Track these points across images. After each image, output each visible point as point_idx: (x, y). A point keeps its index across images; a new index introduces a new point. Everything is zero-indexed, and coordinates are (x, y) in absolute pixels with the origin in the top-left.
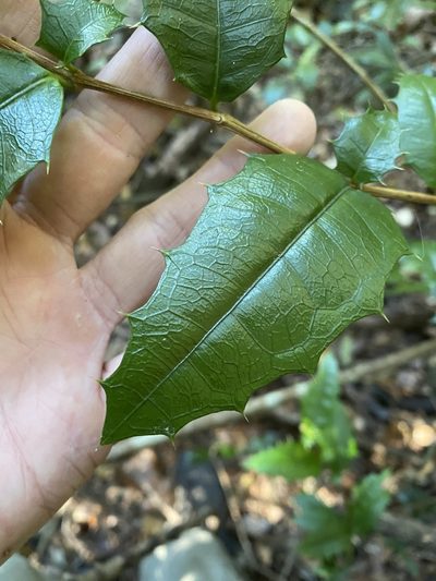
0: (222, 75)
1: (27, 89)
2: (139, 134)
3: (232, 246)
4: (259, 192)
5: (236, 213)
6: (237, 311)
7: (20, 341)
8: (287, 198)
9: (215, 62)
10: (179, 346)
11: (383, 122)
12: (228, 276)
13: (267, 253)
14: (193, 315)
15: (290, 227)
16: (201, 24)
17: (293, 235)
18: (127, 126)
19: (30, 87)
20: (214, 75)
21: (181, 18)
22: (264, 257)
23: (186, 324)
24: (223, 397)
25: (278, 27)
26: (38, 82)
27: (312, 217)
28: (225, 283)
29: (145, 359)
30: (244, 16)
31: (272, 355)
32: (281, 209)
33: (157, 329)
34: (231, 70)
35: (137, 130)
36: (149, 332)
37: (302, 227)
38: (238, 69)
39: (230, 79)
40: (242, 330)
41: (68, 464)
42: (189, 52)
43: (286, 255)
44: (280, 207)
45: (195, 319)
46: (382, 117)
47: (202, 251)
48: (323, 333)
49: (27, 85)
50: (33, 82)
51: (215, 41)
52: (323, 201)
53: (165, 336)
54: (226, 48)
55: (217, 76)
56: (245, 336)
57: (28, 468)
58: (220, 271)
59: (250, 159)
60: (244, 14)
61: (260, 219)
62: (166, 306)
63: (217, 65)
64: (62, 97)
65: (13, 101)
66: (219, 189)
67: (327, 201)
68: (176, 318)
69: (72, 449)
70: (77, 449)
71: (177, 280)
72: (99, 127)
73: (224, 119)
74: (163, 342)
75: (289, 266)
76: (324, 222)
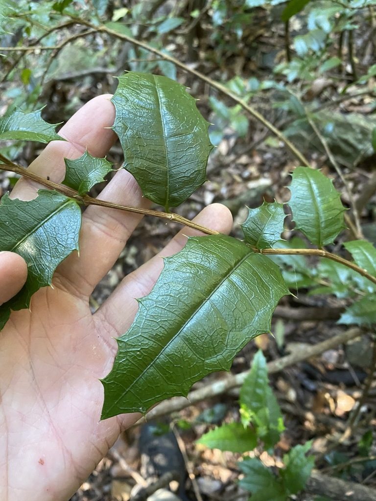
0: (171, 192)
1: (59, 209)
2: (127, 228)
3: (178, 294)
4: (194, 260)
5: (181, 274)
6: (182, 334)
7: (58, 366)
8: (212, 263)
9: (166, 185)
10: (147, 357)
11: (274, 210)
12: (176, 313)
13: (199, 297)
14: (156, 338)
15: (213, 281)
16: (157, 166)
17: (215, 286)
18: (119, 225)
19: (61, 207)
20: (166, 193)
21: (146, 164)
22: (197, 300)
23: (151, 343)
24: (175, 387)
25: (202, 165)
26: (65, 205)
27: (226, 275)
28: (174, 317)
29: (127, 365)
30: (182, 161)
31: (204, 361)
32: (207, 271)
33: (134, 346)
34: (176, 190)
35: (125, 226)
36: (129, 348)
37: (220, 280)
38: (181, 188)
39: (175, 195)
40: (185, 345)
41: (93, 447)
42: (151, 181)
43: (211, 298)
44: (206, 270)
45: (157, 340)
46: (273, 207)
47: (160, 298)
48: (235, 346)
49: (59, 207)
50: (62, 205)
51: (166, 175)
52: (233, 264)
53: (138, 351)
54: (172, 178)
55: (168, 193)
56: (187, 349)
57: (67, 451)
58: (171, 310)
59: (189, 240)
60: (181, 160)
61: (194, 277)
62: (138, 333)
63: (168, 187)
64: (80, 212)
65: (51, 217)
66: (171, 260)
67: (236, 264)
68: (145, 340)
69: (95, 436)
70: (98, 436)
71: (146, 316)
72: (103, 228)
73: (173, 217)
74: (138, 355)
75: (213, 305)
76: (234, 277)
